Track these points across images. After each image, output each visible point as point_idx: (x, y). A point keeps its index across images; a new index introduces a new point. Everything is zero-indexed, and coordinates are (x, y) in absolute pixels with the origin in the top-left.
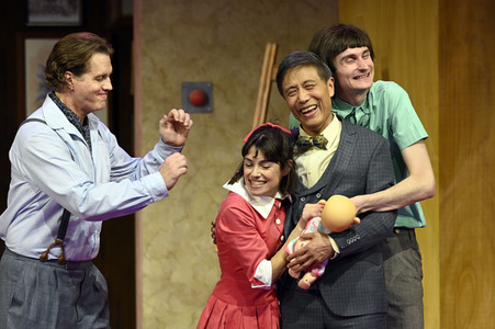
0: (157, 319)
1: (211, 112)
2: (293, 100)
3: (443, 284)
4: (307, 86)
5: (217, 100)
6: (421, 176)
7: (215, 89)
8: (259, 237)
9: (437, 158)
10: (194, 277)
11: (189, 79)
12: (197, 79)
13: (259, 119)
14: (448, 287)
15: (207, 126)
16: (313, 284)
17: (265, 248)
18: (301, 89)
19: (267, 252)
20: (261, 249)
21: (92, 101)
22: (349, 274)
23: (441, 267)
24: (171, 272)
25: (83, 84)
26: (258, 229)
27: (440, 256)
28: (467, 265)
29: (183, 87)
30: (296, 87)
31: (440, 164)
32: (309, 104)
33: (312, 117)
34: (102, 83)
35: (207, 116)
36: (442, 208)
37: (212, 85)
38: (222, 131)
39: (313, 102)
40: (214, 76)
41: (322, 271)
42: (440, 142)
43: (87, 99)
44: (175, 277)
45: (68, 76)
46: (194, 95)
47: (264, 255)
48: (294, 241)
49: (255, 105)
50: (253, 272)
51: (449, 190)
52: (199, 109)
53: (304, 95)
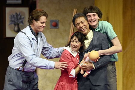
0: (42, 87)
1: (58, 28)
2: (78, 27)
3: (123, 78)
4: (82, 22)
5: (60, 25)
6: (117, 46)
7: (59, 22)
8: (72, 62)
9: (122, 42)
10: (53, 75)
11: (52, 19)
12: (54, 19)
13: (72, 30)
14: (125, 78)
15: (57, 32)
16: (87, 76)
17: (74, 66)
18: (81, 24)
19: (74, 67)
20: (73, 66)
21: (40, 29)
22: (98, 73)
23: (123, 73)
24: (46, 74)
25: (37, 24)
26: (72, 60)
27: (123, 70)
28: (130, 72)
29: (50, 21)
30: (79, 23)
31: (123, 43)
32: (83, 27)
33: (84, 31)
34: (43, 24)
35: (57, 29)
36: (123, 56)
37: (58, 21)
38: (61, 34)
39: (84, 27)
40: (59, 18)
41: (89, 72)
42: (123, 37)
43: (38, 28)
44: (48, 75)
45: (33, 21)
46: (53, 23)
47: (74, 68)
48: (82, 64)
49: (71, 27)
50: (70, 72)
51: (125, 51)
52: (55, 27)
53: (81, 25)
